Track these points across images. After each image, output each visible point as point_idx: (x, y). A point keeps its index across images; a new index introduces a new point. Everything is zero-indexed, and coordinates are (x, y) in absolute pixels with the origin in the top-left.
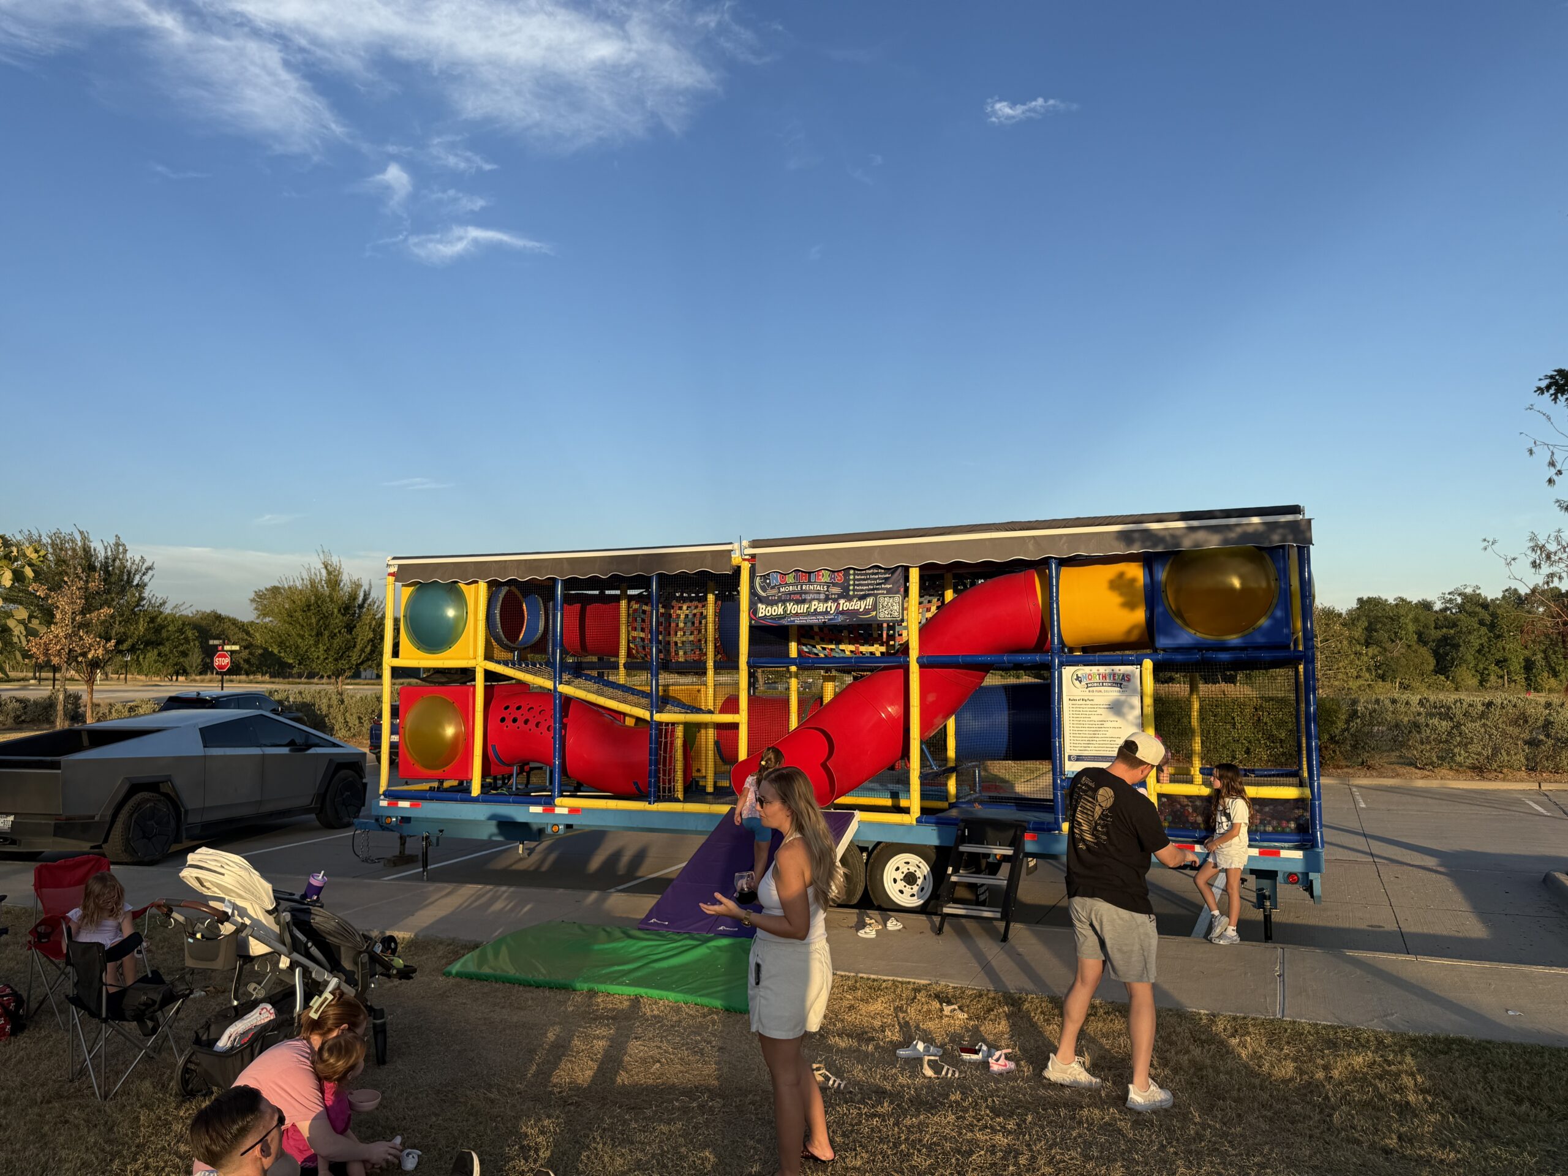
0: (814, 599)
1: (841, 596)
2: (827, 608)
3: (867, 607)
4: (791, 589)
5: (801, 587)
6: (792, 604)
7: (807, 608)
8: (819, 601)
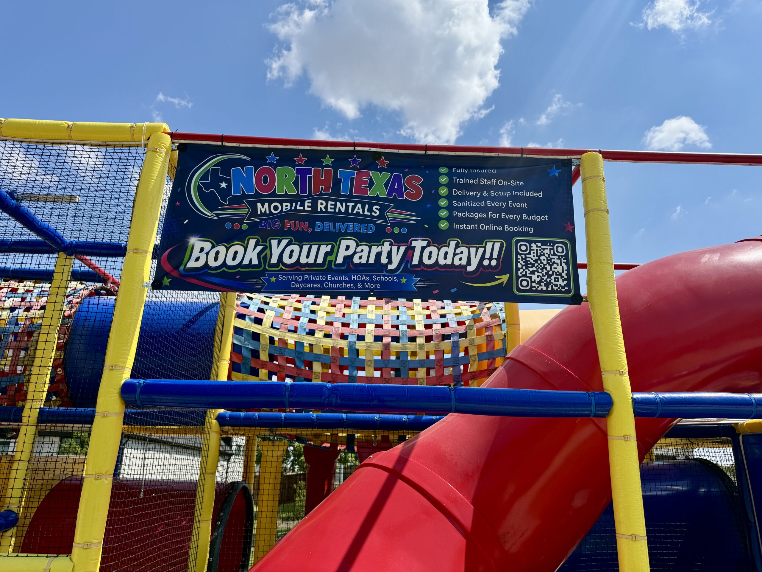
0: (345, 234)
1: (416, 232)
2: (379, 255)
3: (486, 263)
4: (286, 206)
5: (314, 205)
6: (285, 242)
7: (327, 254)
8: (360, 238)
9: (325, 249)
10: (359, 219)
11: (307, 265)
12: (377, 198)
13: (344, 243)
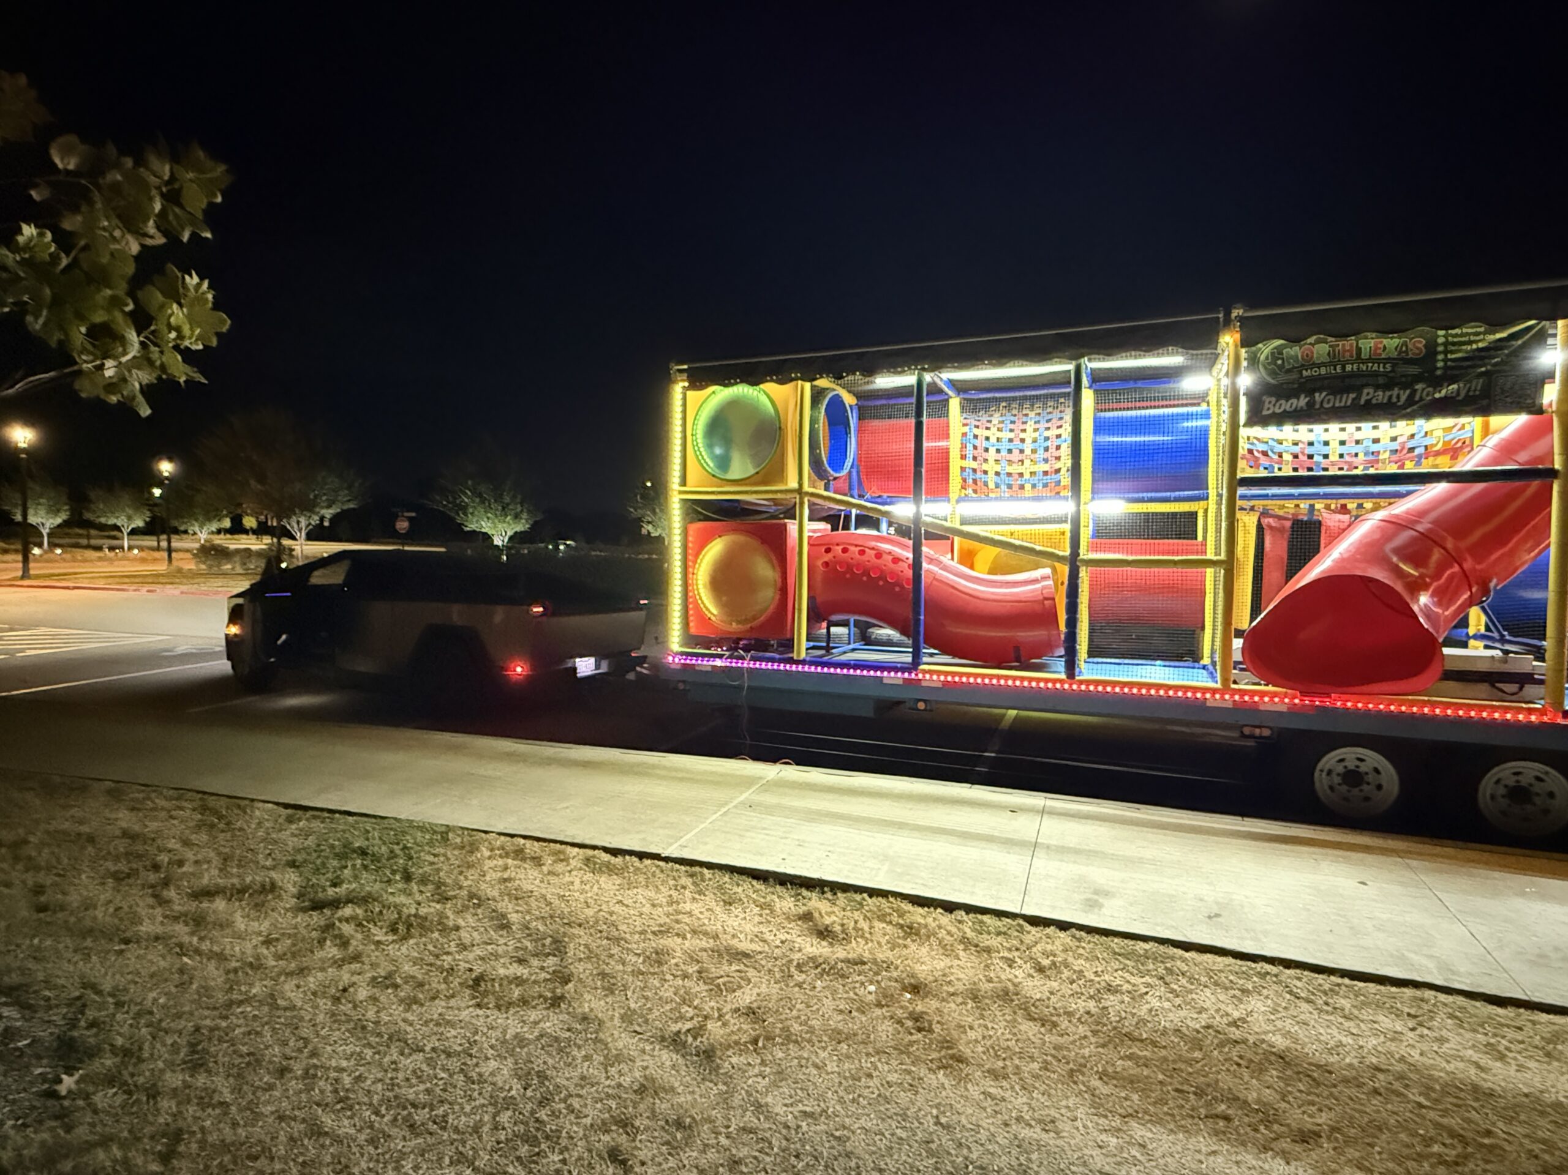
0: (1367, 385)
1: (1418, 379)
2: (1390, 397)
3: (1471, 393)
4: (1323, 371)
5: (1344, 368)
6: (1324, 394)
7: (1354, 399)
8: (1377, 387)
9: (1352, 396)
10: (1376, 374)
11: (1340, 408)
12: (1389, 358)
13: (1365, 391)
